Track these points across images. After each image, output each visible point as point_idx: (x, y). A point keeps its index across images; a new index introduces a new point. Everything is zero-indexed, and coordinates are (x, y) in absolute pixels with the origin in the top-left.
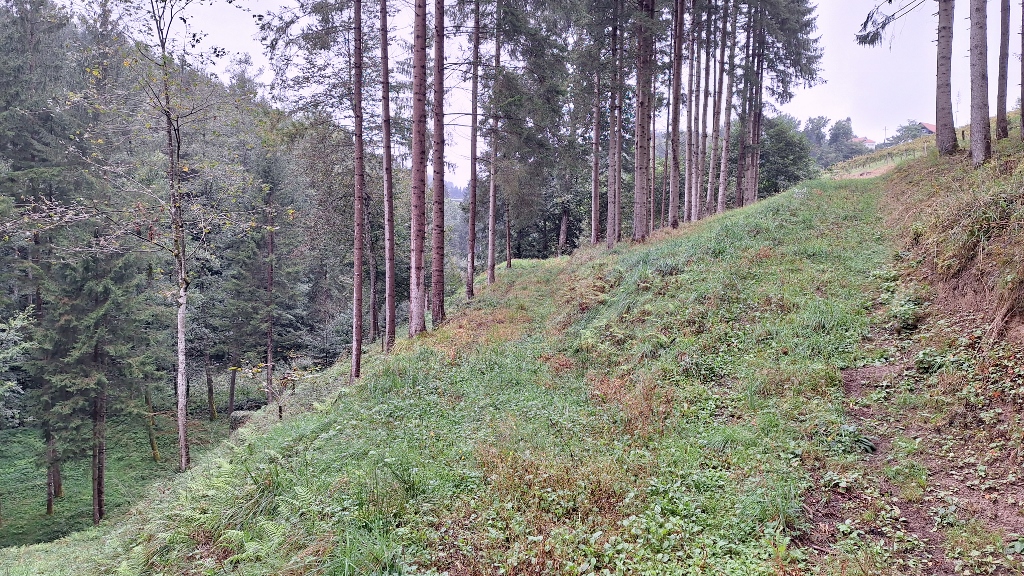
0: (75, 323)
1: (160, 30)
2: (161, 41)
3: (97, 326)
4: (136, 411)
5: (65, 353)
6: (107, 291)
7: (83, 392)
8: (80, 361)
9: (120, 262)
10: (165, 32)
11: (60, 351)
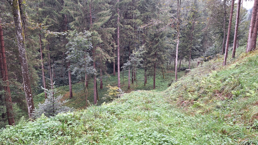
0: (152, 47)
3: (156, 48)
4: (163, 67)
6: (158, 40)
8: (152, 55)
9: (161, 33)
11: (149, 53)
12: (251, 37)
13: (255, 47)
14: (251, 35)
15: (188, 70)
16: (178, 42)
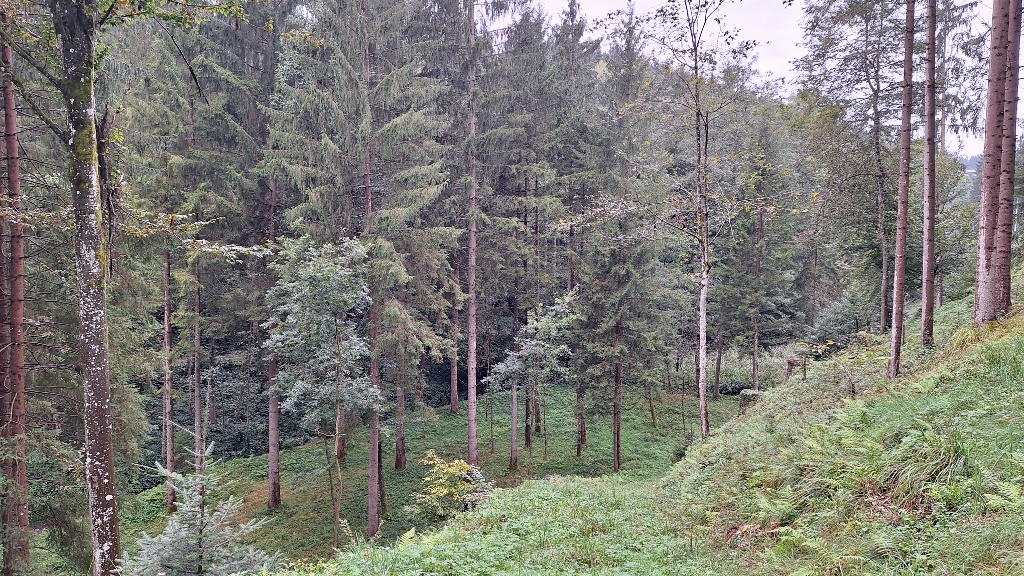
0: (604, 301)
1: (693, 35)
2: (694, 45)
3: (621, 303)
4: (650, 379)
5: (596, 325)
6: (628, 275)
7: (609, 359)
8: (606, 333)
9: (639, 249)
10: (697, 36)
11: (592, 323)
12: (988, 267)
13: (1009, 304)
14: (988, 259)
15: (750, 392)
16: (703, 282)
